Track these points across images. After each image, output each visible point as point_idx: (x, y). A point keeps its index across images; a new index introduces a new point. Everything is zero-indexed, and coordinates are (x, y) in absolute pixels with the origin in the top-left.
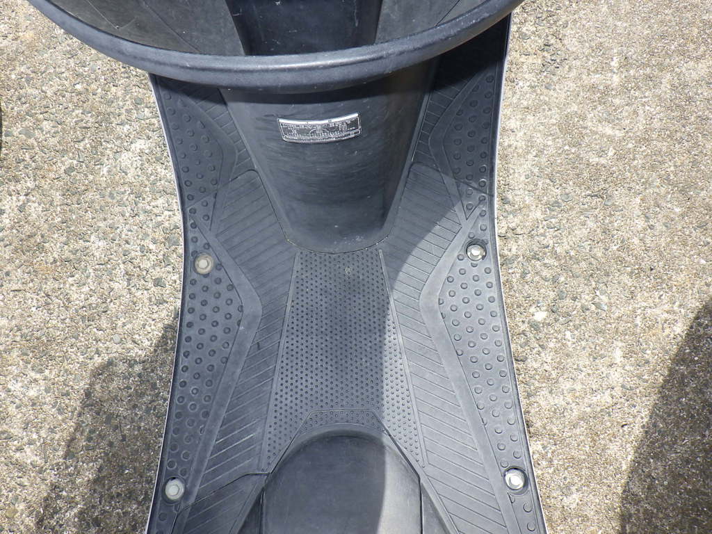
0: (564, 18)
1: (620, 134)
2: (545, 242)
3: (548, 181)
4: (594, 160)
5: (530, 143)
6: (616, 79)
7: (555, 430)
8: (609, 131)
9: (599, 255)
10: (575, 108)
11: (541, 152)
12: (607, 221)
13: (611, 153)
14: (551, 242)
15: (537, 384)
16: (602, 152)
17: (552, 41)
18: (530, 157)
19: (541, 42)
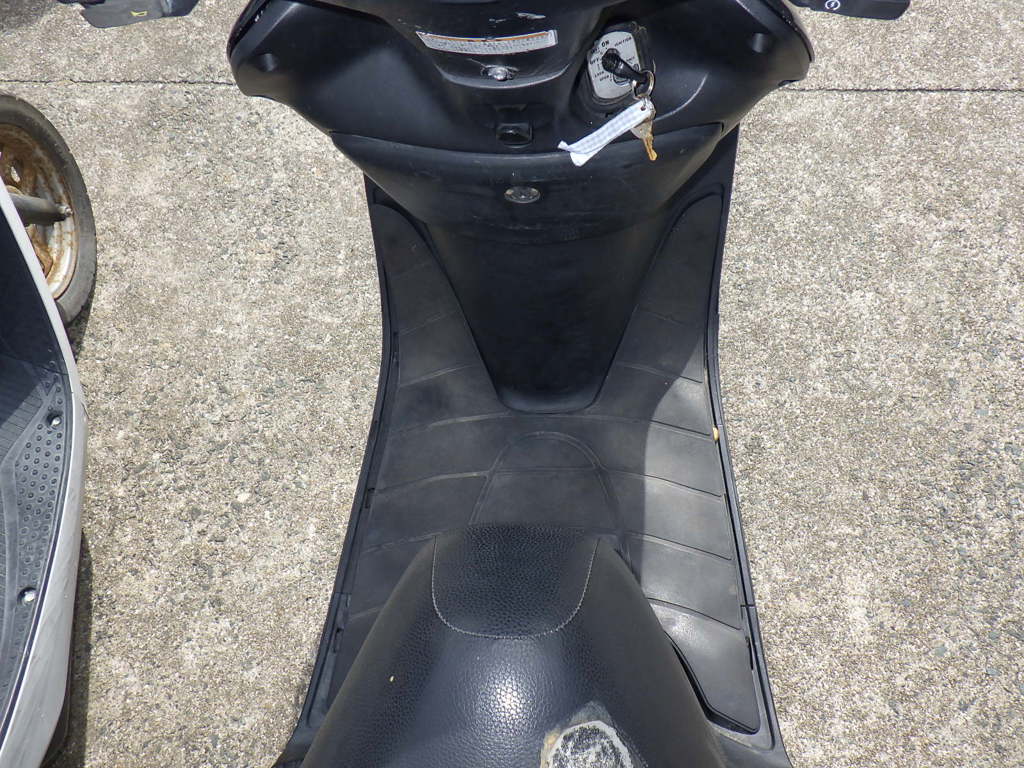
0: (300, 218)
1: (338, 321)
2: (255, 427)
3: (265, 369)
4: (311, 346)
5: (253, 335)
6: (341, 270)
7: (244, 607)
8: (328, 319)
9: (305, 436)
10: (299, 299)
11: (262, 342)
12: (316, 404)
13: (327, 339)
14: (261, 426)
15: (232, 563)
16: (320, 338)
17: (287, 239)
18: (251, 347)
19: (276, 241)
